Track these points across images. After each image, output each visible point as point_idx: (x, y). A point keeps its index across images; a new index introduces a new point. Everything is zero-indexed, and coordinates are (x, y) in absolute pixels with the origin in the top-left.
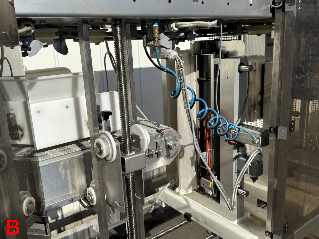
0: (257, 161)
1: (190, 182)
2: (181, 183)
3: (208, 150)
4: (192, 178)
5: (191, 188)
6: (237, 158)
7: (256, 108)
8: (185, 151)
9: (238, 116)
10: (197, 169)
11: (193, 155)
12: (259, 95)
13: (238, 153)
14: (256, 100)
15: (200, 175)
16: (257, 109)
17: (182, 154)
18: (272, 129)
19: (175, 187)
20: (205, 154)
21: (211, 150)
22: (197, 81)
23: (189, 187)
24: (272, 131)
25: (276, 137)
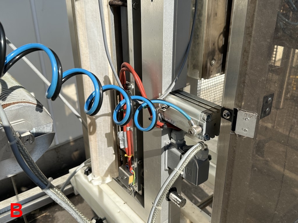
0: (198, 160)
1: (107, 169)
2: (95, 169)
3: (126, 129)
4: (110, 163)
5: (109, 176)
6: (168, 149)
7: (215, 58)
8: (98, 125)
9: (171, 78)
10: (117, 151)
11: (110, 130)
12: (222, 36)
13: (170, 139)
14: (216, 44)
15: (121, 160)
16: (217, 59)
17: (93, 129)
18: (226, 112)
19: (89, 172)
20: (122, 135)
21: (132, 129)
22: (109, 6)
23: (106, 175)
24: (225, 115)
25: (233, 128)
